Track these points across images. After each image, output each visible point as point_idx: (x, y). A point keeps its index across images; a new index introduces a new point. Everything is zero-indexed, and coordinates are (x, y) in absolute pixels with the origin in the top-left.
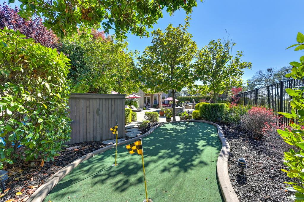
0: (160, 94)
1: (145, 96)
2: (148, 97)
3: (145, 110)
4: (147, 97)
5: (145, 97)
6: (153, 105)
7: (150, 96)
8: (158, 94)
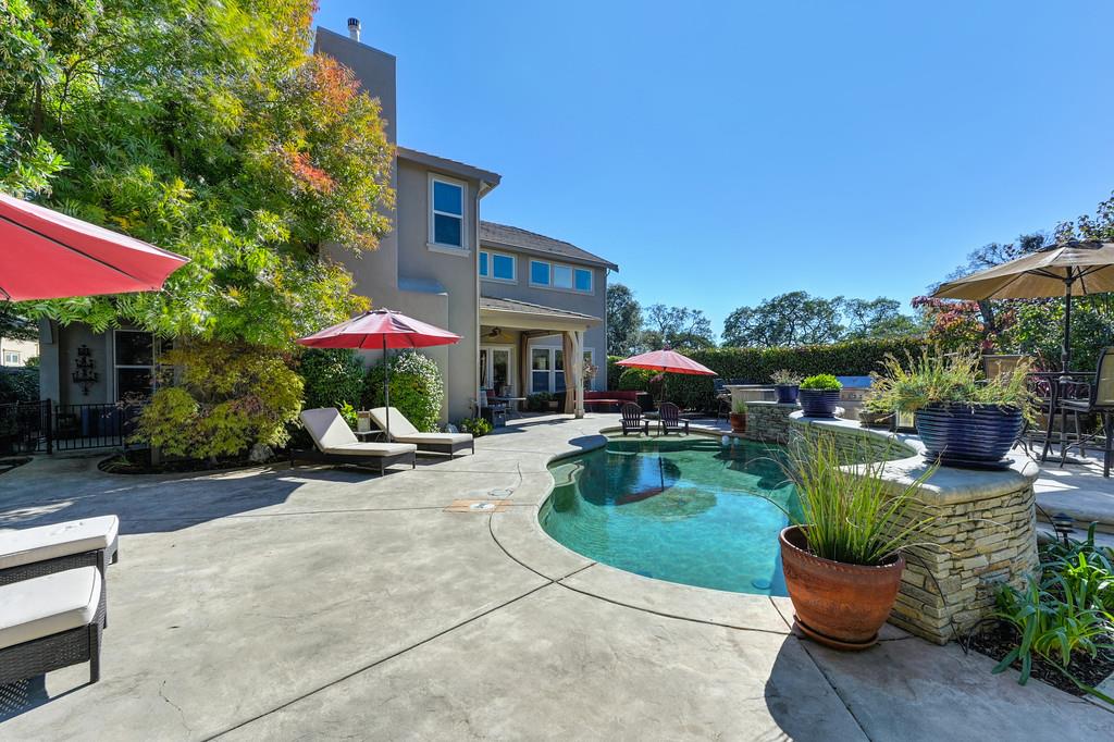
0: (572, 334)
1: (484, 349)
2: (496, 354)
3: (482, 434)
4: (491, 349)
5: (483, 353)
6: (529, 398)
7: (509, 349)
8: (565, 333)
